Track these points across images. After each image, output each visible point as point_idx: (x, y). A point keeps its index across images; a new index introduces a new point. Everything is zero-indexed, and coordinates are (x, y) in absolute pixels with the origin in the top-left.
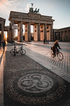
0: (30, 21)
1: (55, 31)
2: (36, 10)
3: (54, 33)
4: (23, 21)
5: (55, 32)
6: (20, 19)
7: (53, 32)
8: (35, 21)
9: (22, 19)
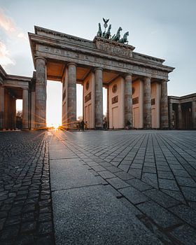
0: (102, 66)
1: (172, 101)
2: (118, 33)
3: (171, 107)
4: (76, 61)
5: (173, 104)
6: (65, 53)
7: (169, 103)
8: (117, 65)
9: (74, 55)
